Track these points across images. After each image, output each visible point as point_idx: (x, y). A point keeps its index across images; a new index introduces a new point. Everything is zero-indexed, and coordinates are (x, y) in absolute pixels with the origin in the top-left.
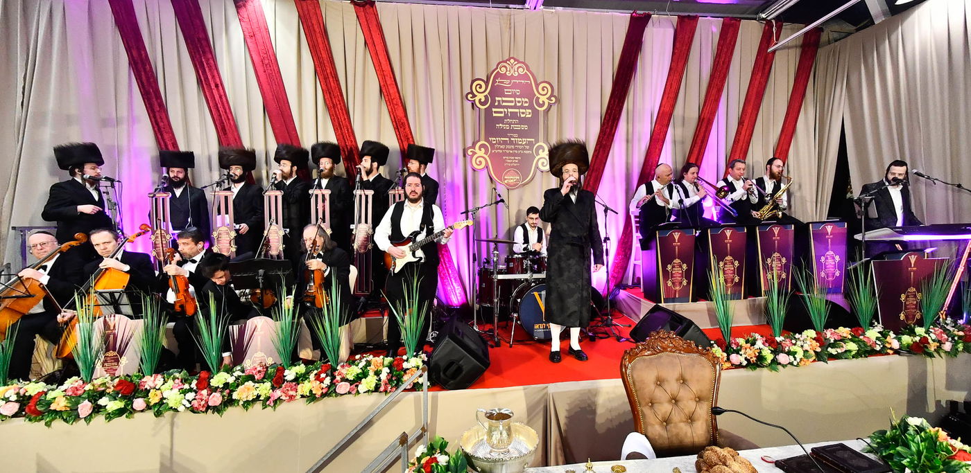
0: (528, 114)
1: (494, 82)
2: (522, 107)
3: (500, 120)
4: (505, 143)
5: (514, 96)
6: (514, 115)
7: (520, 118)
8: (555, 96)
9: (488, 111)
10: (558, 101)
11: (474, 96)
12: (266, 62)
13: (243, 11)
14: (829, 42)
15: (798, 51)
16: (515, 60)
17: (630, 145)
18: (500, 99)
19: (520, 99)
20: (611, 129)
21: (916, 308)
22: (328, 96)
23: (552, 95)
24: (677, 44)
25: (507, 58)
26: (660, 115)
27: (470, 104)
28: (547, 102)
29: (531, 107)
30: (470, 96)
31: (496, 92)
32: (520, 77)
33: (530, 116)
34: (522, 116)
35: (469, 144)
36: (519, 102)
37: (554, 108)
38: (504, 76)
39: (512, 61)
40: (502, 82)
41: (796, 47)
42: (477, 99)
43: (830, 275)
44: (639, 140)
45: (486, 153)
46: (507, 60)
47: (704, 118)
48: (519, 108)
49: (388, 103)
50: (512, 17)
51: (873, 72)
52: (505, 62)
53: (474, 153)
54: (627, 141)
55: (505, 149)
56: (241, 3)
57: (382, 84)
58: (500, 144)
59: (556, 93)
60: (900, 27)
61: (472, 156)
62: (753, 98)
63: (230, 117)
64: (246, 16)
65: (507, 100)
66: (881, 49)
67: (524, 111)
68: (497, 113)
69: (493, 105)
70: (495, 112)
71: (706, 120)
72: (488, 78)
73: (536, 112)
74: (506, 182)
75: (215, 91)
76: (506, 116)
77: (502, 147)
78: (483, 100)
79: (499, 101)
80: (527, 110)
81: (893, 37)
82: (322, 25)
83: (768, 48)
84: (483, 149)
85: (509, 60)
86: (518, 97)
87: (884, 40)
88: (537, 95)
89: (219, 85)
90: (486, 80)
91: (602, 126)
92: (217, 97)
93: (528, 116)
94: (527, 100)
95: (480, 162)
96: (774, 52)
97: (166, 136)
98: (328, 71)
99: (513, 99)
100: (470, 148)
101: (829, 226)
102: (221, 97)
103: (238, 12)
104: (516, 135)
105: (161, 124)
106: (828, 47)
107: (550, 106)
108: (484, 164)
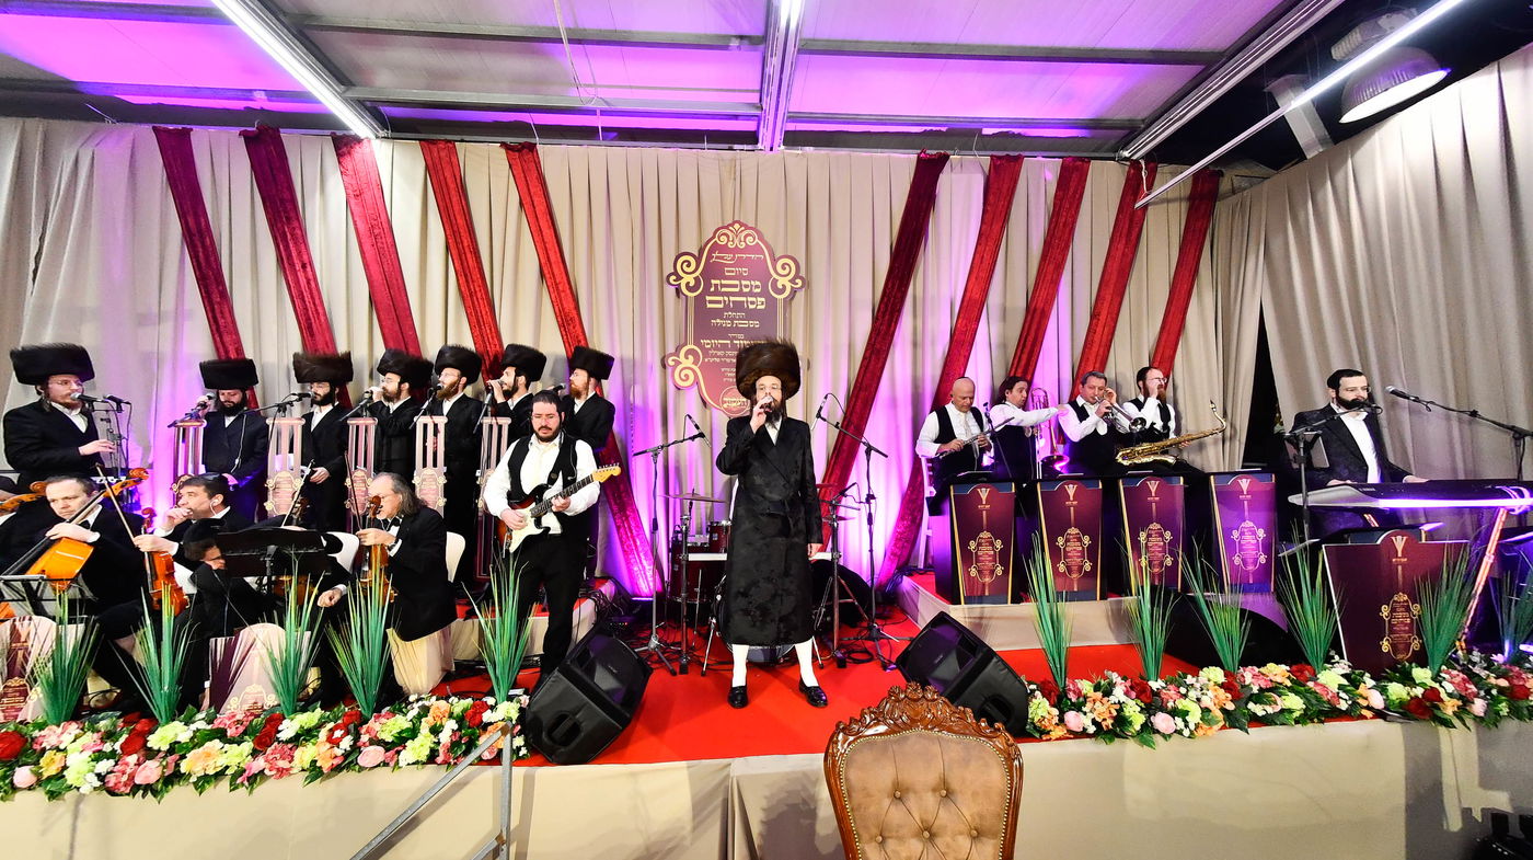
0: (760, 303)
1: (709, 257)
2: (751, 294)
3: (718, 313)
4: (724, 347)
5: (739, 277)
6: (738, 306)
7: (748, 311)
8: (801, 278)
9: (700, 300)
10: (807, 284)
11: (679, 278)
12: (376, 231)
13: (347, 161)
14: (1234, 192)
15: (1184, 206)
16: (742, 225)
17: (919, 351)
18: (717, 282)
19: (748, 283)
20: (890, 326)
21: (1411, 631)
22: (462, 280)
23: (797, 276)
24: (991, 198)
25: (730, 222)
26: (965, 304)
27: (673, 289)
28: (789, 286)
29: (764, 293)
30: (673, 277)
31: (712, 271)
32: (748, 249)
33: (763, 307)
34: (751, 307)
35: (671, 349)
36: (746, 286)
37: (800, 296)
38: (724, 249)
39: (737, 226)
40: (722, 258)
41: (1181, 199)
42: (683, 283)
43: (1250, 561)
44: (933, 343)
45: (695, 363)
46: (730, 225)
47: (1035, 309)
48: (745, 295)
49: (551, 290)
50: (738, 163)
51: (1309, 235)
52: (727, 227)
53: (678, 363)
54: (915, 345)
55: (724, 357)
56: (344, 149)
57: (543, 261)
58: (716, 348)
59: (803, 273)
60: (1350, 161)
61: (674, 367)
62: (1114, 277)
63: (320, 311)
64: (350, 167)
65: (727, 284)
66: (1319, 197)
67: (753, 299)
68: (714, 302)
69: (706, 291)
70: (711, 302)
71: (1039, 312)
72: (701, 251)
73: (771, 302)
74: (725, 406)
75: (301, 275)
76: (727, 308)
77: (719, 353)
78: (692, 284)
79: (716, 285)
80: (759, 299)
81: (1339, 177)
82: (458, 181)
83: (1135, 201)
84: (691, 357)
85: (732, 225)
86: (745, 278)
87: (1324, 183)
88: (775, 276)
89: (307, 265)
90: (697, 254)
91: (875, 319)
92: (303, 281)
93: (759, 307)
94: (758, 283)
95: (687, 376)
96: (1145, 207)
97: (227, 339)
98: (466, 244)
99: (737, 282)
100: (671, 355)
101: (1244, 480)
102: (308, 283)
103: (339, 162)
104: (741, 336)
105: (221, 321)
106: (1234, 199)
107: (794, 292)
108: (692, 377)
